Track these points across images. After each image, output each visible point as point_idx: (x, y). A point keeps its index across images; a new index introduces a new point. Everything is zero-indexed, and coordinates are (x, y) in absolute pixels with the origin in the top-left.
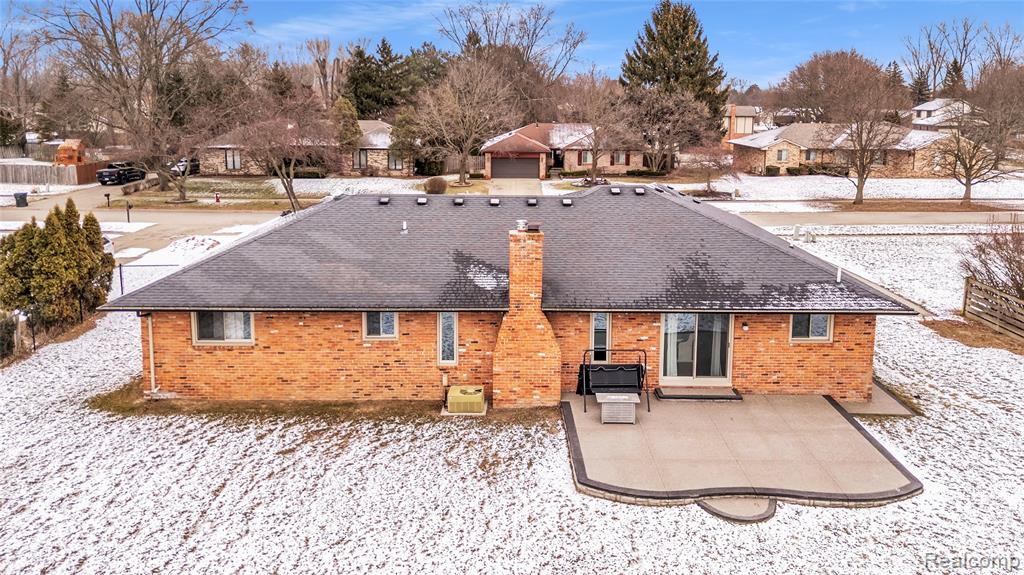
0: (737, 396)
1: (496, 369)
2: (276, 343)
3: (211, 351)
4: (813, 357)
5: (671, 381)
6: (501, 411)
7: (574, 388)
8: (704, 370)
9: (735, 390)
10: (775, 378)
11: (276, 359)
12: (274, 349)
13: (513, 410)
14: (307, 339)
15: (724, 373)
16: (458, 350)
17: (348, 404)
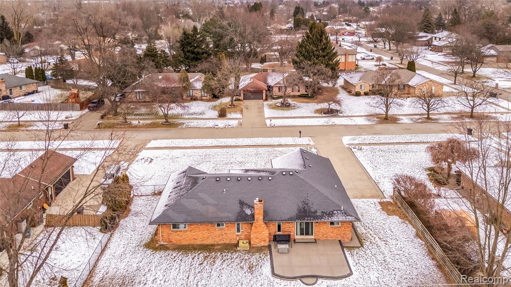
0: (315, 241)
1: (251, 237)
2: (193, 230)
3: (176, 232)
4: (336, 230)
5: (298, 237)
6: (253, 247)
7: (272, 240)
8: (307, 234)
9: (315, 239)
10: (326, 236)
11: (193, 234)
12: (192, 231)
13: (256, 247)
14: (201, 228)
15: (312, 234)
16: (241, 230)
17: (213, 245)
